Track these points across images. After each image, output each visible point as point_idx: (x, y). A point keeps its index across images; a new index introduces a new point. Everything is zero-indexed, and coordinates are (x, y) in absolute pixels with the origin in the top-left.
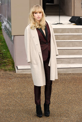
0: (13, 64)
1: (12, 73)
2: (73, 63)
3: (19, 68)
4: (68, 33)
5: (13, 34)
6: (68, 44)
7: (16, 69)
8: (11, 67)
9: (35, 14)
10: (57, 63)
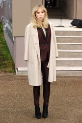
0: (13, 65)
1: (12, 74)
2: (74, 66)
3: (19, 70)
4: (69, 35)
5: (14, 36)
6: (69, 47)
7: (16, 71)
8: (11, 69)
9: (37, 14)
10: (57, 66)
